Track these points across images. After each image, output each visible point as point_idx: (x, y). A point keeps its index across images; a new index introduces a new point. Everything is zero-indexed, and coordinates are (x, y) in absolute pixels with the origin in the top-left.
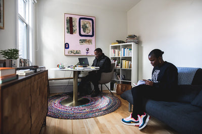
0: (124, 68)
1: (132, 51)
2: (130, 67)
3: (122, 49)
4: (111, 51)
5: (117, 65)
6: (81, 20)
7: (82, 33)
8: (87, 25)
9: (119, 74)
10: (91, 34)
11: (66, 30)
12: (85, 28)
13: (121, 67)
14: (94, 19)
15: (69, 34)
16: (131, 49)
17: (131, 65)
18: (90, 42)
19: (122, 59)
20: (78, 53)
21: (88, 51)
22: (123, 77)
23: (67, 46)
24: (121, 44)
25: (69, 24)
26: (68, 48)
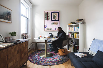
0: (74, 38)
1: (79, 28)
2: (78, 38)
3: (74, 27)
4: (68, 28)
5: (71, 36)
6: (52, 13)
7: (53, 19)
8: (56, 15)
9: (72, 41)
10: (57, 20)
11: (45, 19)
12: (54, 17)
13: (73, 37)
14: (59, 12)
17: (78, 36)
18: (57, 23)
19: (74, 33)
20: (51, 30)
21: (56, 28)
22: (75, 43)
23: (45, 26)
24: (73, 25)
26: (46, 27)
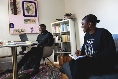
0: (64, 41)
1: (70, 26)
2: (69, 40)
3: (62, 25)
4: (53, 28)
5: (59, 40)
6: (25, 3)
7: (26, 14)
8: (31, 7)
9: (60, 47)
10: (34, 14)
11: (10, 12)
12: (28, 9)
13: (62, 41)
14: (36, 2)
15: (13, 15)
16: (68, 25)
17: (69, 38)
18: (33, 21)
19: (62, 34)
20: (23, 32)
21: (32, 29)
22: (64, 49)
23: (11, 26)
24: (60, 22)
25: (12, 6)
26: (13, 27)
